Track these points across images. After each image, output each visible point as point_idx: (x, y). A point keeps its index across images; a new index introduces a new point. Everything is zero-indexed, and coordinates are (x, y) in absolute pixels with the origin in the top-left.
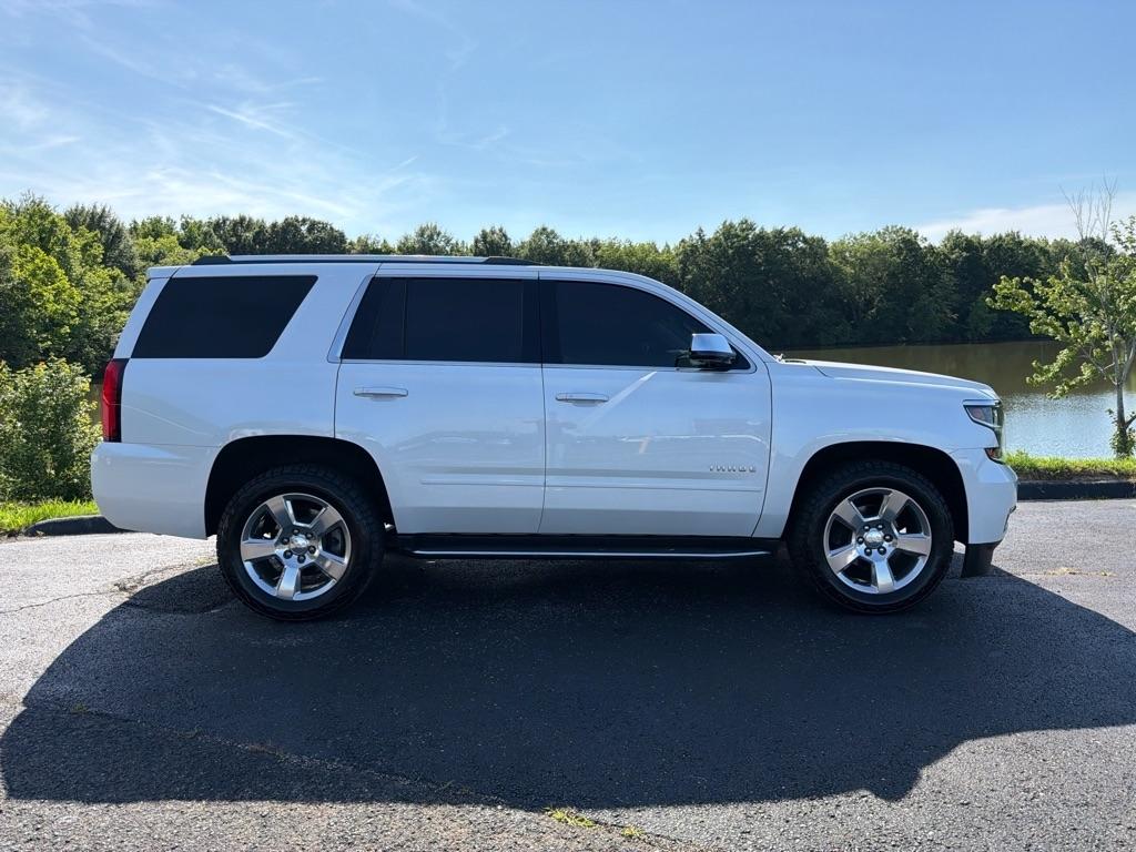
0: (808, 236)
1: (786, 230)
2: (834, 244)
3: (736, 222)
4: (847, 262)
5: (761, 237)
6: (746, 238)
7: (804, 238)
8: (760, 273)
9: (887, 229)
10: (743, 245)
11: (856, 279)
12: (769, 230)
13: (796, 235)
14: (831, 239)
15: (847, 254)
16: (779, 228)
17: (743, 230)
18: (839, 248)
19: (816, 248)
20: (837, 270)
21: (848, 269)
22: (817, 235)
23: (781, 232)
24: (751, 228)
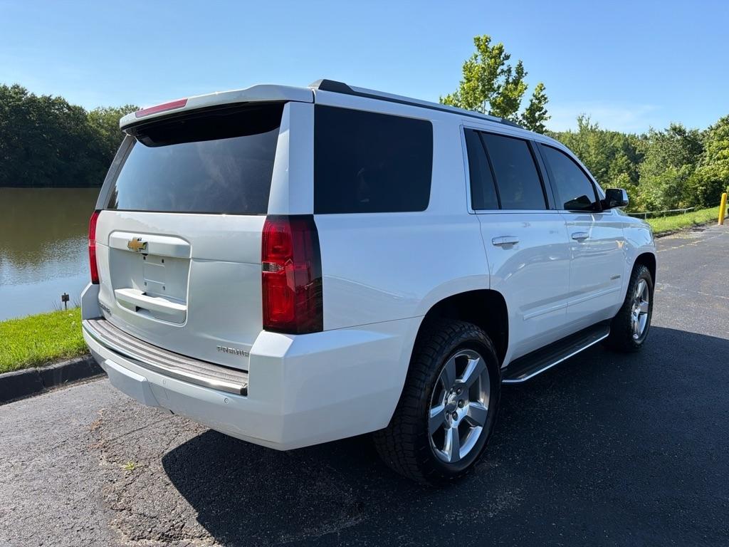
0: (70, 104)
1: (53, 98)
2: (91, 113)
3: (9, 86)
4: (102, 127)
5: (33, 100)
6: (20, 100)
7: (68, 105)
8: (36, 128)
9: (127, 107)
10: (18, 105)
11: (109, 139)
12: (39, 96)
13: (61, 103)
14: (89, 108)
15: (101, 121)
16: (48, 96)
17: (16, 93)
18: (95, 116)
19: (77, 114)
20: (96, 132)
21: (103, 132)
22: (78, 105)
23: (49, 98)
24: (23, 92)
